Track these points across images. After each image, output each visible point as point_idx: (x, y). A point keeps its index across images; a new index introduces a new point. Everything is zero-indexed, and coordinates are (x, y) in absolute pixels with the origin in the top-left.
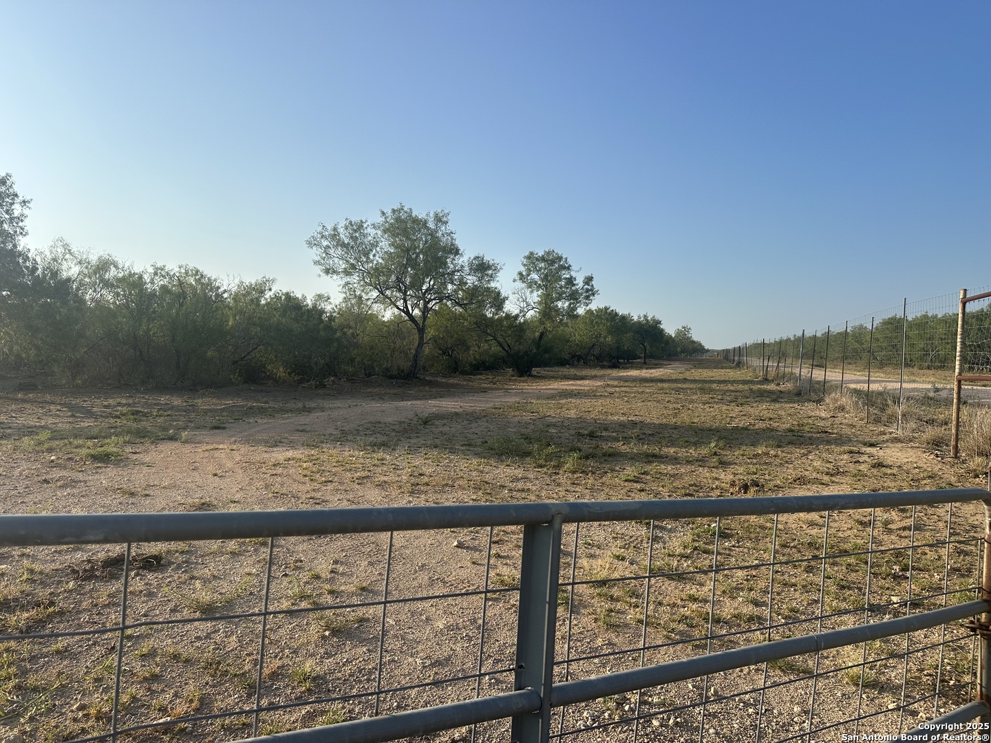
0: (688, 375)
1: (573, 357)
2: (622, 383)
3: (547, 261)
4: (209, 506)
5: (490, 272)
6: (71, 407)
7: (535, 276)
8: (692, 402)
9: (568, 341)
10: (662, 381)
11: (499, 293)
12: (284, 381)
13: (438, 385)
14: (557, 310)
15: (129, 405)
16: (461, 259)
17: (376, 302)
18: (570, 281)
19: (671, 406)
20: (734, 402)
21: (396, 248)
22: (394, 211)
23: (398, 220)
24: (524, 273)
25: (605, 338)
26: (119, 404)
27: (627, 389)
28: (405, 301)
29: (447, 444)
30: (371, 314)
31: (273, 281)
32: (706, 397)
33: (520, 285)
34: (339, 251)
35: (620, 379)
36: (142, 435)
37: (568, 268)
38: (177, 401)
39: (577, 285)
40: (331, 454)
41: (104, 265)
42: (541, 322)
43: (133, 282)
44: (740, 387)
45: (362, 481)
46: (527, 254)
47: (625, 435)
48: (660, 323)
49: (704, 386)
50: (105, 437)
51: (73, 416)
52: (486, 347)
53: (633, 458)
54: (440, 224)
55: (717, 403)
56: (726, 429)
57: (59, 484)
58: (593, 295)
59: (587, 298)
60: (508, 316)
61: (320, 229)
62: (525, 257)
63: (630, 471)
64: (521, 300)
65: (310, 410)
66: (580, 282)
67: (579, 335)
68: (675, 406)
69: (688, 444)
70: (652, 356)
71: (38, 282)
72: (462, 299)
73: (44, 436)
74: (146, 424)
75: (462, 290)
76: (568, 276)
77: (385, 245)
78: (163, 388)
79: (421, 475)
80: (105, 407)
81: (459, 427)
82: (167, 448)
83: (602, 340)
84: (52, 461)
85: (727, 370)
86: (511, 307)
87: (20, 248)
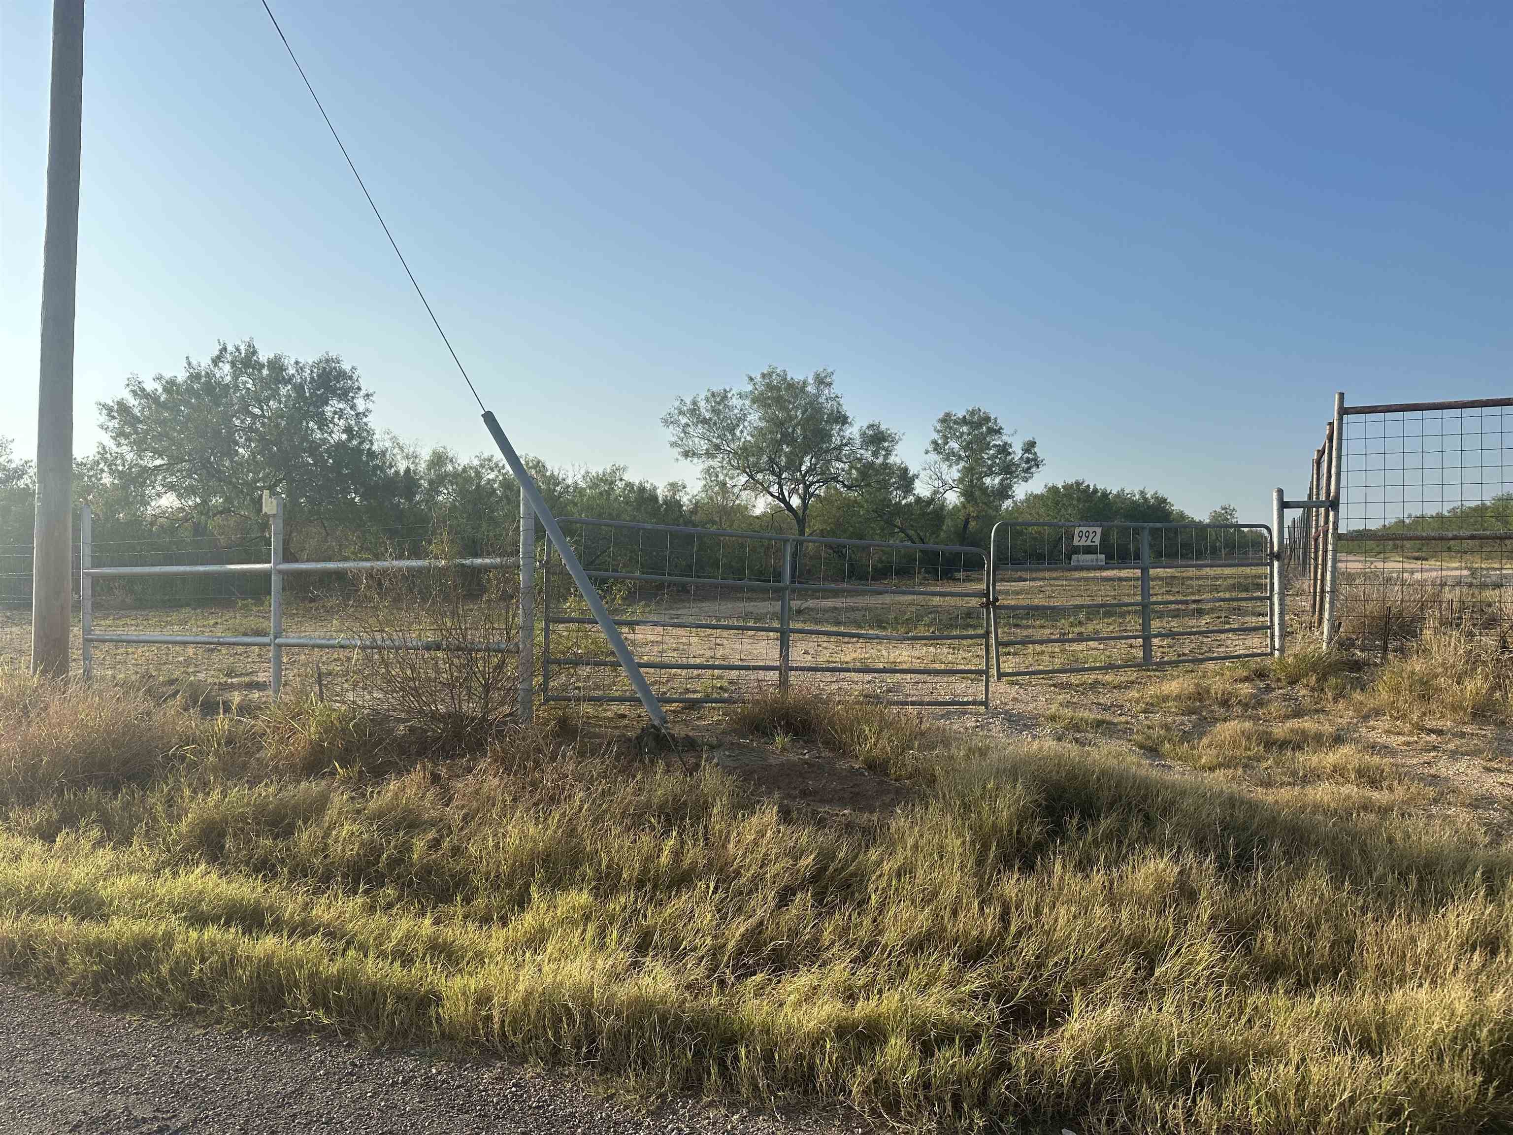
3: (970, 423)
5: (886, 444)
7: (954, 445)
11: (906, 470)
14: (984, 490)
16: (851, 430)
17: (745, 489)
18: (1004, 449)
21: (768, 421)
22: (764, 376)
23: (770, 387)
24: (940, 442)
28: (781, 487)
30: (739, 505)
33: (933, 457)
34: (700, 429)
37: (1000, 431)
39: (1013, 453)
42: (965, 508)
46: (941, 416)
54: (822, 387)
58: (1037, 465)
59: (1028, 470)
60: (919, 500)
62: (939, 421)
64: (934, 477)
66: (1017, 452)
75: (855, 468)
76: (999, 443)
77: (755, 417)
86: (922, 489)
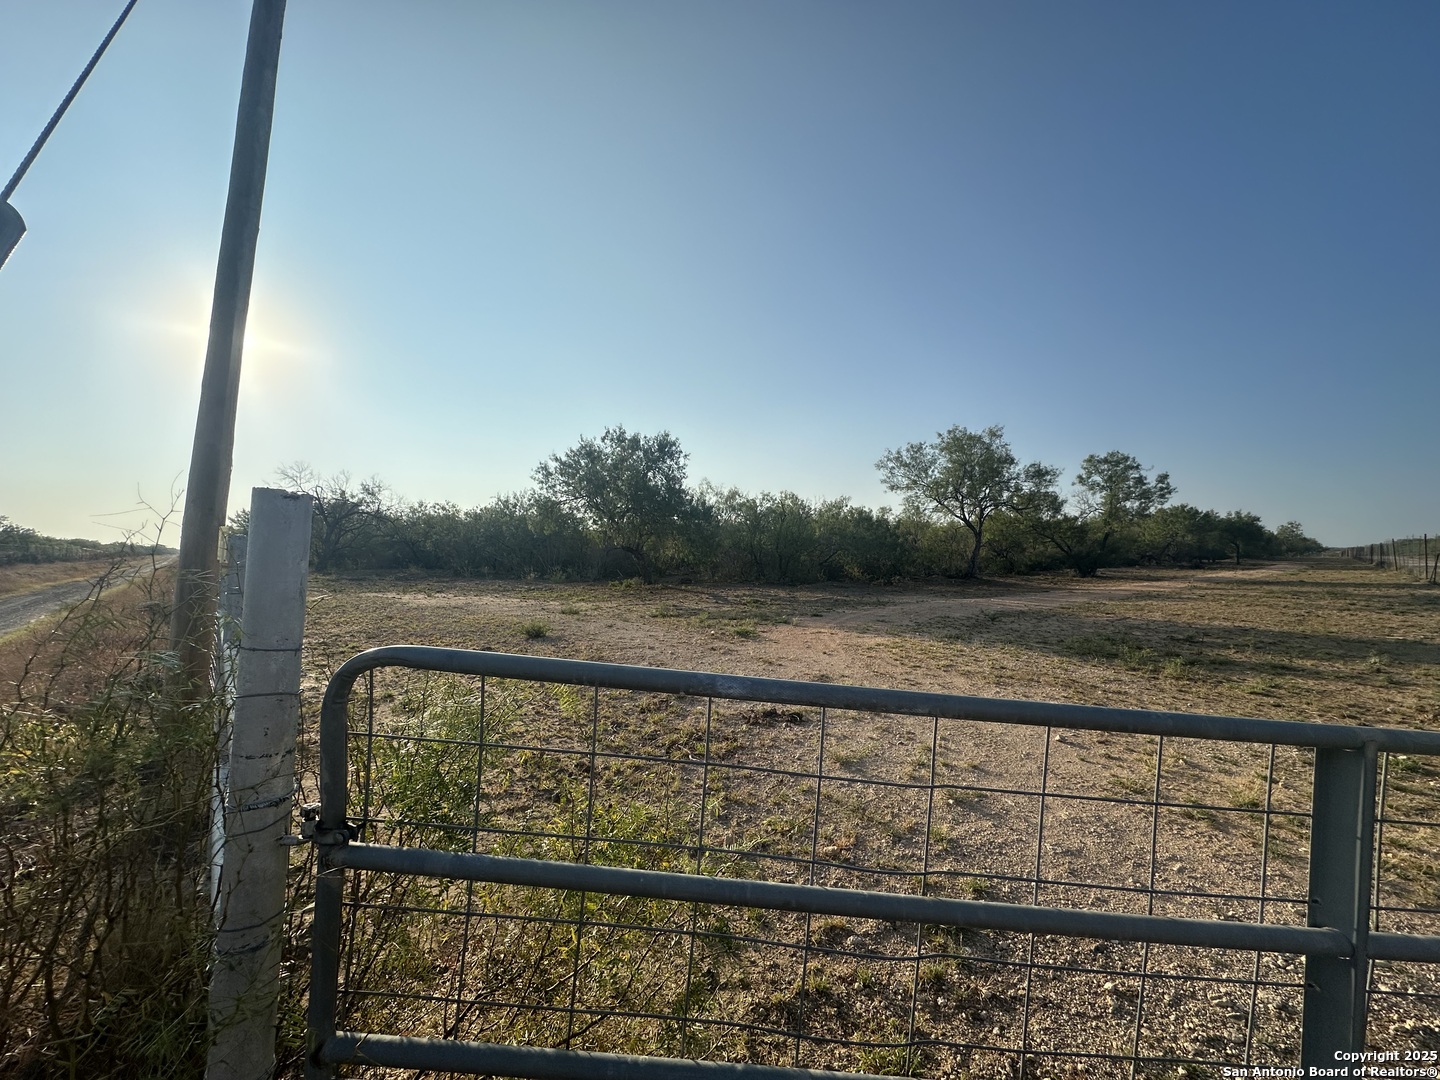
0: (1304, 577)
1: (1143, 557)
2: (1213, 586)
3: (1110, 462)
4: (827, 677)
5: (1049, 477)
6: (715, 596)
7: (1097, 478)
8: (1321, 607)
9: (1135, 541)
10: (1268, 583)
11: (1056, 498)
12: (859, 580)
13: (997, 584)
14: (1126, 511)
15: (751, 596)
16: (1017, 468)
17: (934, 511)
18: (1140, 481)
19: (1291, 612)
20: (1388, 609)
21: (953, 463)
22: (949, 432)
23: (955, 439)
24: (1084, 477)
25: (1183, 537)
26: (744, 595)
27: (1223, 592)
28: (963, 509)
29: (1020, 640)
30: (929, 521)
31: (849, 499)
32: (1340, 603)
33: (1079, 488)
34: (902, 471)
35: (1209, 580)
36: (765, 618)
37: (1137, 467)
38: (782, 594)
39: (1149, 483)
40: (914, 643)
41: (733, 494)
42: (1106, 523)
43: (750, 506)
44: (1393, 591)
45: (947, 668)
46: (1087, 457)
47: (1236, 642)
48: (1258, 519)
49: (1335, 590)
50: (742, 619)
51: (717, 603)
52: (1042, 548)
53: (1256, 669)
54: (994, 438)
55: (1361, 610)
56: (1385, 642)
57: (722, 651)
58: (1170, 493)
59: (1162, 496)
60: (1066, 519)
61: (886, 454)
62: (1085, 461)
63: (1254, 682)
64: (1082, 502)
65: (884, 604)
66: (1151, 480)
67: (1149, 534)
68: (1296, 611)
69: (1329, 657)
70: (1248, 556)
71: (694, 509)
72: (1017, 504)
73: (704, 616)
74: (764, 610)
75: (1017, 496)
76: (1137, 476)
77: (943, 461)
78: (771, 584)
79: (1003, 668)
80: (736, 596)
81: (1029, 625)
82: (783, 628)
83: (1179, 539)
84: (713, 635)
85: (1363, 572)
86: (1071, 510)
87: (683, 487)
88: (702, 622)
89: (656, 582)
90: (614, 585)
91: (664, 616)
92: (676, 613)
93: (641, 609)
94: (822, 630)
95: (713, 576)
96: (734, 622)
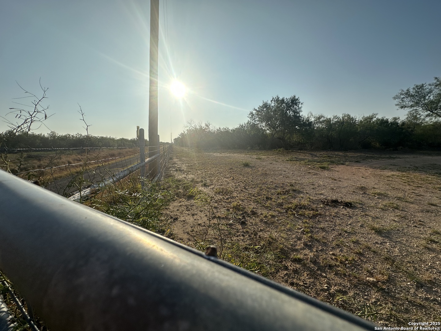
6: (311, 154)
12: (379, 148)
15: (327, 154)
26: (324, 154)
31: (377, 114)
34: (409, 99)
36: (332, 162)
38: (341, 154)
40: (415, 175)
41: (321, 117)
50: (322, 162)
51: (312, 156)
57: (313, 174)
73: (306, 161)
74: (332, 159)
77: (436, 91)
78: (336, 150)
80: (320, 154)
82: (341, 166)
84: (310, 168)
87: (300, 115)
88: (305, 163)
89: (289, 150)
90: (274, 151)
91: (291, 161)
92: (296, 159)
93: (283, 158)
94: (361, 168)
95: (311, 147)
96: (319, 163)
